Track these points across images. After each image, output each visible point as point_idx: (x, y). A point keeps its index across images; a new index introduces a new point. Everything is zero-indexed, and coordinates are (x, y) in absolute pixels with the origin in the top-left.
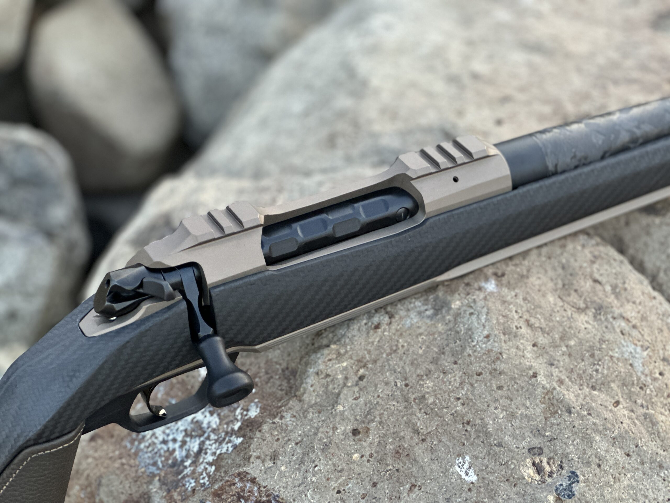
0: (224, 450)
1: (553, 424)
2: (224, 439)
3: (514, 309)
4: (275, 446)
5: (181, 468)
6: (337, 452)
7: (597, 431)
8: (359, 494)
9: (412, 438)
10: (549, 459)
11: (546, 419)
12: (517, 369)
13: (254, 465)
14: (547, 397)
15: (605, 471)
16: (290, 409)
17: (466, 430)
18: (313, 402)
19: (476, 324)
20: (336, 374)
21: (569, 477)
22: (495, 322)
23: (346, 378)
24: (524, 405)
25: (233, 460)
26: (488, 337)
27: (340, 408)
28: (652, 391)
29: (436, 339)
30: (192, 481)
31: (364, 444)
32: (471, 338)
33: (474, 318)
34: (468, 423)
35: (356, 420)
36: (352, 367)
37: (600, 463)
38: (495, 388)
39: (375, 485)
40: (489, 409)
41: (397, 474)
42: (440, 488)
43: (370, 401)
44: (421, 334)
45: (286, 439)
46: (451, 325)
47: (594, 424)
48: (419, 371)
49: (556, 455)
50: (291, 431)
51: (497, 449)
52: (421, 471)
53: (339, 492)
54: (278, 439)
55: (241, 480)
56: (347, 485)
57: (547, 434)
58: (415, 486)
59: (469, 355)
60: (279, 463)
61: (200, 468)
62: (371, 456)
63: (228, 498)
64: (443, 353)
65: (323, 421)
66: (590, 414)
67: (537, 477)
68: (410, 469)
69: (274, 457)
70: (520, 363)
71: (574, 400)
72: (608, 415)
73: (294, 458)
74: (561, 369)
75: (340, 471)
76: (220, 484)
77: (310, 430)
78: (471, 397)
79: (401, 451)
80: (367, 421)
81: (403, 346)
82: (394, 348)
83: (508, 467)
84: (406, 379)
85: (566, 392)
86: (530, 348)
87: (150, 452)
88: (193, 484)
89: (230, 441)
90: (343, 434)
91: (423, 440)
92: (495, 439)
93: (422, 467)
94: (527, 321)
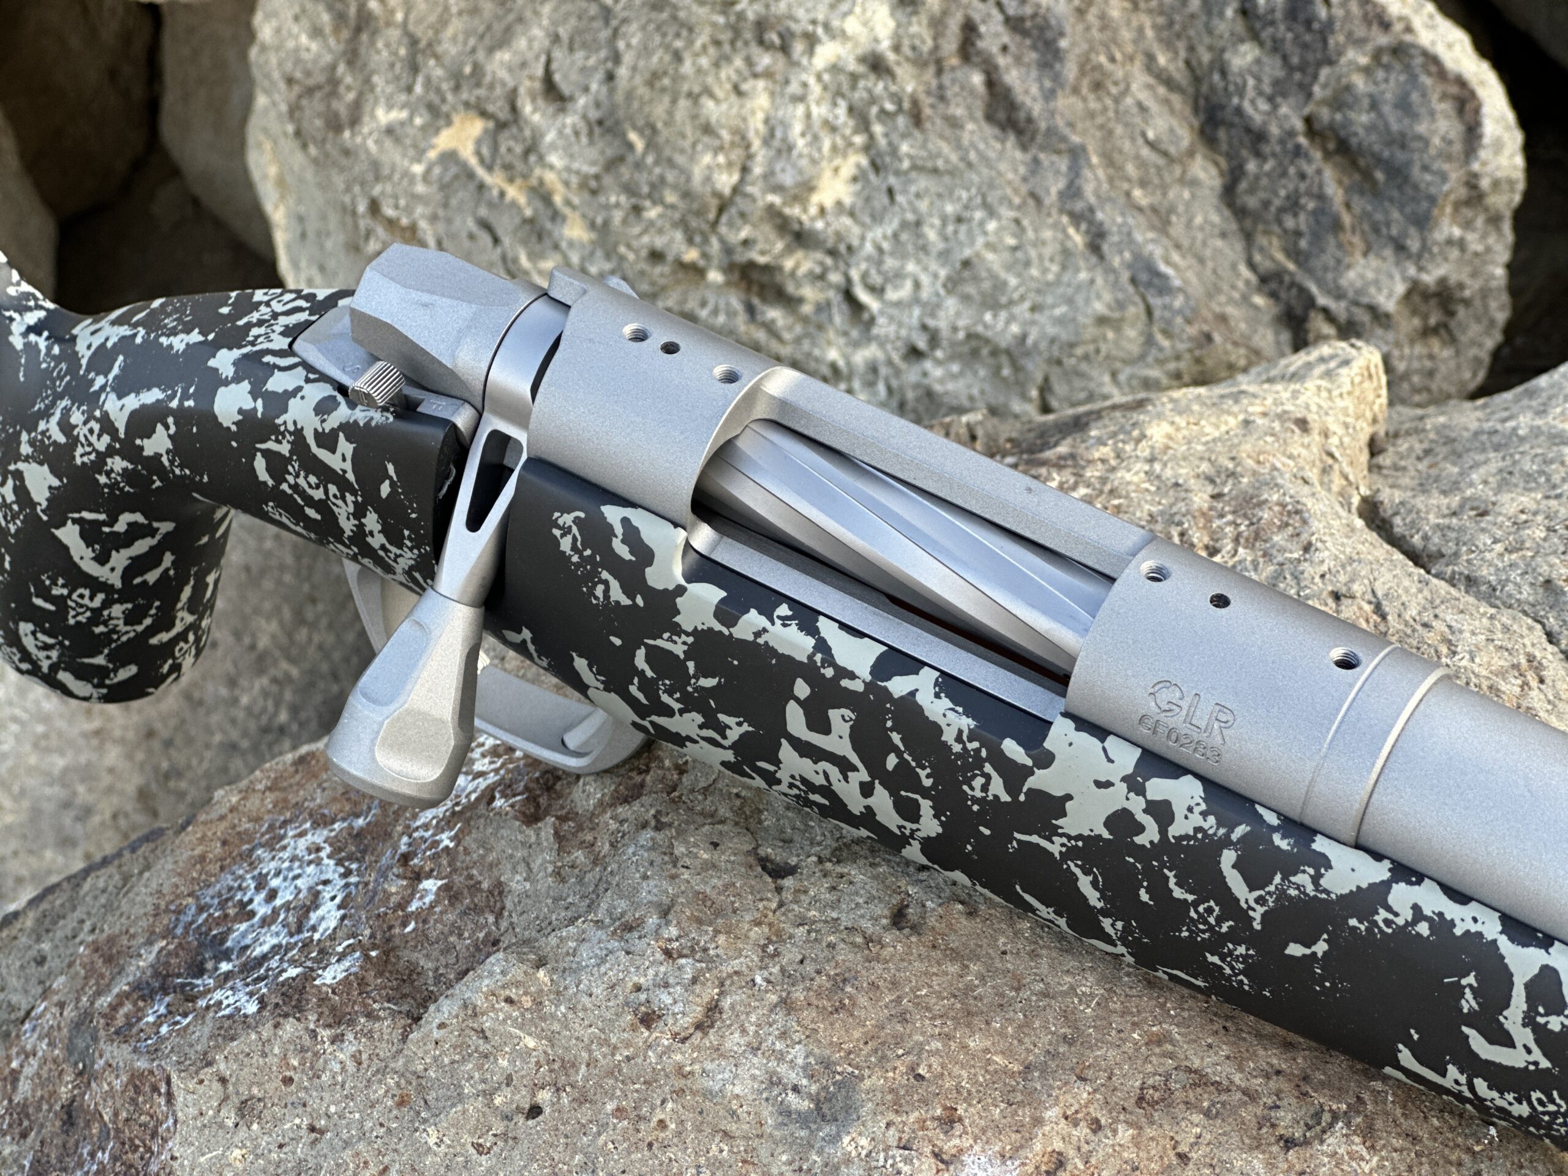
4: (270, 1087)
20: (502, 1049)
23: (507, 1082)
36: (539, 1065)
45: (302, 1094)
54: (289, 1081)
55: (167, 1097)
65: (389, 1130)
69: (246, 1109)
73: (275, 1156)
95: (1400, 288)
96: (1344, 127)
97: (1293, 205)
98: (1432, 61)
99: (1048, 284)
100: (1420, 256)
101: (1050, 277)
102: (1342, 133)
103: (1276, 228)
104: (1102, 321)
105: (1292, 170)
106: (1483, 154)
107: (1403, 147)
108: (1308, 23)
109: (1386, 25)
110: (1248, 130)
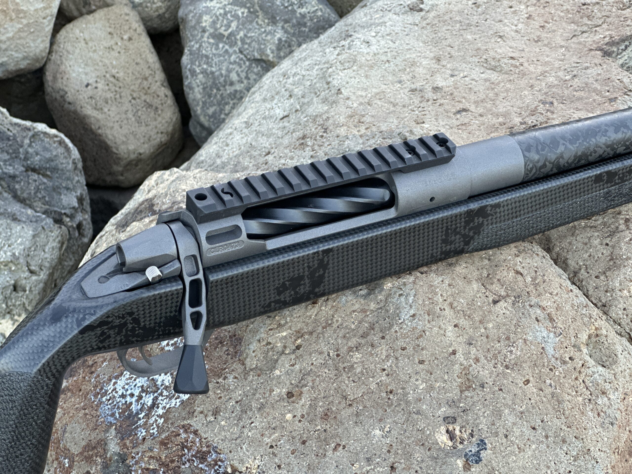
0: (173, 405)
1: (467, 397)
2: (174, 396)
3: (440, 293)
4: (217, 403)
5: (136, 419)
6: (272, 411)
7: (506, 405)
8: (289, 449)
9: (339, 403)
10: (462, 427)
11: (461, 392)
12: (438, 346)
13: (197, 419)
14: (463, 373)
15: (512, 441)
16: (233, 370)
17: (389, 399)
18: (254, 366)
19: (404, 304)
20: (276, 342)
21: (478, 444)
22: (421, 302)
23: (285, 347)
24: (442, 378)
25: (179, 413)
26: (414, 315)
27: (277, 372)
28: (561, 373)
29: (368, 316)
30: (143, 431)
31: (297, 405)
32: (398, 316)
33: (403, 299)
34: (391, 392)
35: (291, 384)
36: (291, 337)
37: (507, 433)
38: (417, 361)
39: (304, 443)
40: (411, 380)
41: (324, 434)
42: (362, 449)
43: (305, 368)
44: (354, 311)
45: (227, 397)
46: (382, 304)
47: (504, 399)
48: (350, 344)
49: (468, 424)
50: (232, 391)
51: (416, 417)
52: (346, 432)
53: (272, 447)
54: (220, 397)
55: (186, 431)
56: (280, 441)
57: (461, 405)
58: (340, 445)
59: (396, 332)
60: (220, 418)
61: (151, 421)
62: (303, 416)
63: (172, 447)
64: (373, 329)
65: (262, 383)
66: (501, 390)
67: (450, 443)
68: (336, 429)
69: (216, 413)
70: (442, 341)
71: (488, 376)
72: (519, 392)
73: (234, 415)
74: (478, 348)
75: (274, 429)
76: (167, 434)
77: (248, 391)
78: (395, 368)
79: (329, 414)
80: (301, 385)
81: (337, 321)
82: (330, 322)
83: (424, 433)
84: (338, 350)
85: (481, 369)
86: (450, 328)
87: (110, 404)
88: (144, 434)
89: (179, 397)
90: (278, 397)
91: (350, 405)
92: (414, 408)
93: (346, 429)
94: (451, 305)
95: (75, 200)
96: (32, 164)
97: (38, 190)
98: (45, 133)
99: (10, 236)
100: (74, 189)
101: (9, 234)
102: (32, 166)
103: (37, 199)
104: (34, 236)
105: (30, 181)
106: (73, 152)
107: (52, 161)
108: (8, 139)
109: (29, 130)
110: (10, 177)
